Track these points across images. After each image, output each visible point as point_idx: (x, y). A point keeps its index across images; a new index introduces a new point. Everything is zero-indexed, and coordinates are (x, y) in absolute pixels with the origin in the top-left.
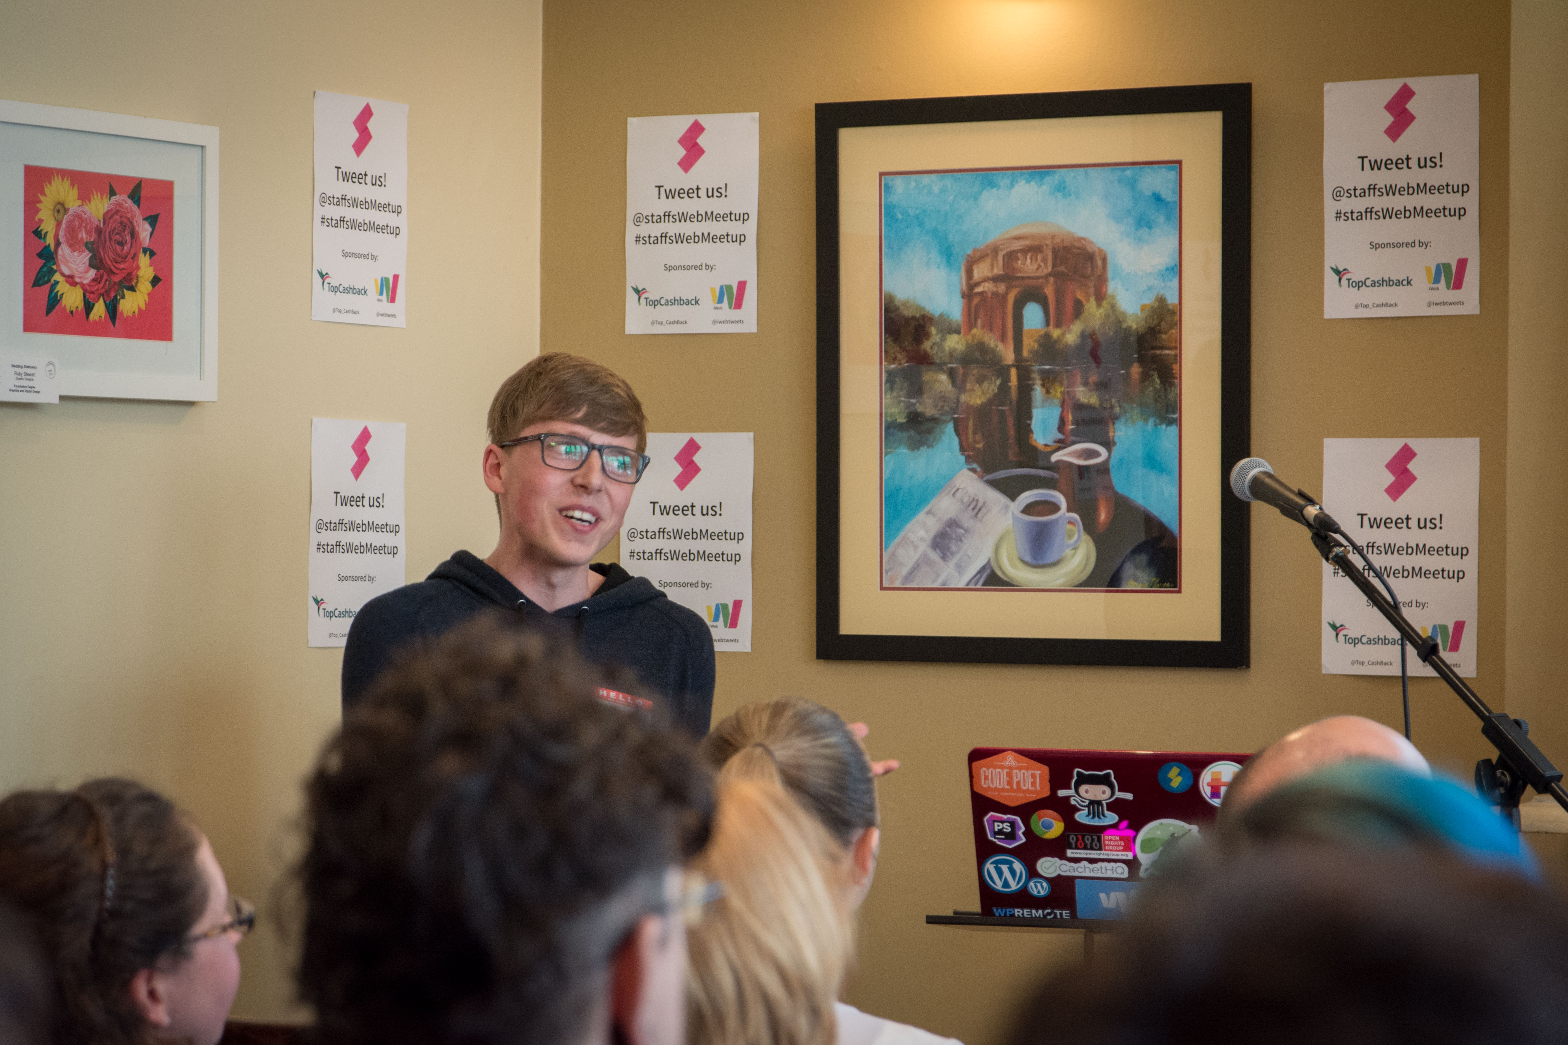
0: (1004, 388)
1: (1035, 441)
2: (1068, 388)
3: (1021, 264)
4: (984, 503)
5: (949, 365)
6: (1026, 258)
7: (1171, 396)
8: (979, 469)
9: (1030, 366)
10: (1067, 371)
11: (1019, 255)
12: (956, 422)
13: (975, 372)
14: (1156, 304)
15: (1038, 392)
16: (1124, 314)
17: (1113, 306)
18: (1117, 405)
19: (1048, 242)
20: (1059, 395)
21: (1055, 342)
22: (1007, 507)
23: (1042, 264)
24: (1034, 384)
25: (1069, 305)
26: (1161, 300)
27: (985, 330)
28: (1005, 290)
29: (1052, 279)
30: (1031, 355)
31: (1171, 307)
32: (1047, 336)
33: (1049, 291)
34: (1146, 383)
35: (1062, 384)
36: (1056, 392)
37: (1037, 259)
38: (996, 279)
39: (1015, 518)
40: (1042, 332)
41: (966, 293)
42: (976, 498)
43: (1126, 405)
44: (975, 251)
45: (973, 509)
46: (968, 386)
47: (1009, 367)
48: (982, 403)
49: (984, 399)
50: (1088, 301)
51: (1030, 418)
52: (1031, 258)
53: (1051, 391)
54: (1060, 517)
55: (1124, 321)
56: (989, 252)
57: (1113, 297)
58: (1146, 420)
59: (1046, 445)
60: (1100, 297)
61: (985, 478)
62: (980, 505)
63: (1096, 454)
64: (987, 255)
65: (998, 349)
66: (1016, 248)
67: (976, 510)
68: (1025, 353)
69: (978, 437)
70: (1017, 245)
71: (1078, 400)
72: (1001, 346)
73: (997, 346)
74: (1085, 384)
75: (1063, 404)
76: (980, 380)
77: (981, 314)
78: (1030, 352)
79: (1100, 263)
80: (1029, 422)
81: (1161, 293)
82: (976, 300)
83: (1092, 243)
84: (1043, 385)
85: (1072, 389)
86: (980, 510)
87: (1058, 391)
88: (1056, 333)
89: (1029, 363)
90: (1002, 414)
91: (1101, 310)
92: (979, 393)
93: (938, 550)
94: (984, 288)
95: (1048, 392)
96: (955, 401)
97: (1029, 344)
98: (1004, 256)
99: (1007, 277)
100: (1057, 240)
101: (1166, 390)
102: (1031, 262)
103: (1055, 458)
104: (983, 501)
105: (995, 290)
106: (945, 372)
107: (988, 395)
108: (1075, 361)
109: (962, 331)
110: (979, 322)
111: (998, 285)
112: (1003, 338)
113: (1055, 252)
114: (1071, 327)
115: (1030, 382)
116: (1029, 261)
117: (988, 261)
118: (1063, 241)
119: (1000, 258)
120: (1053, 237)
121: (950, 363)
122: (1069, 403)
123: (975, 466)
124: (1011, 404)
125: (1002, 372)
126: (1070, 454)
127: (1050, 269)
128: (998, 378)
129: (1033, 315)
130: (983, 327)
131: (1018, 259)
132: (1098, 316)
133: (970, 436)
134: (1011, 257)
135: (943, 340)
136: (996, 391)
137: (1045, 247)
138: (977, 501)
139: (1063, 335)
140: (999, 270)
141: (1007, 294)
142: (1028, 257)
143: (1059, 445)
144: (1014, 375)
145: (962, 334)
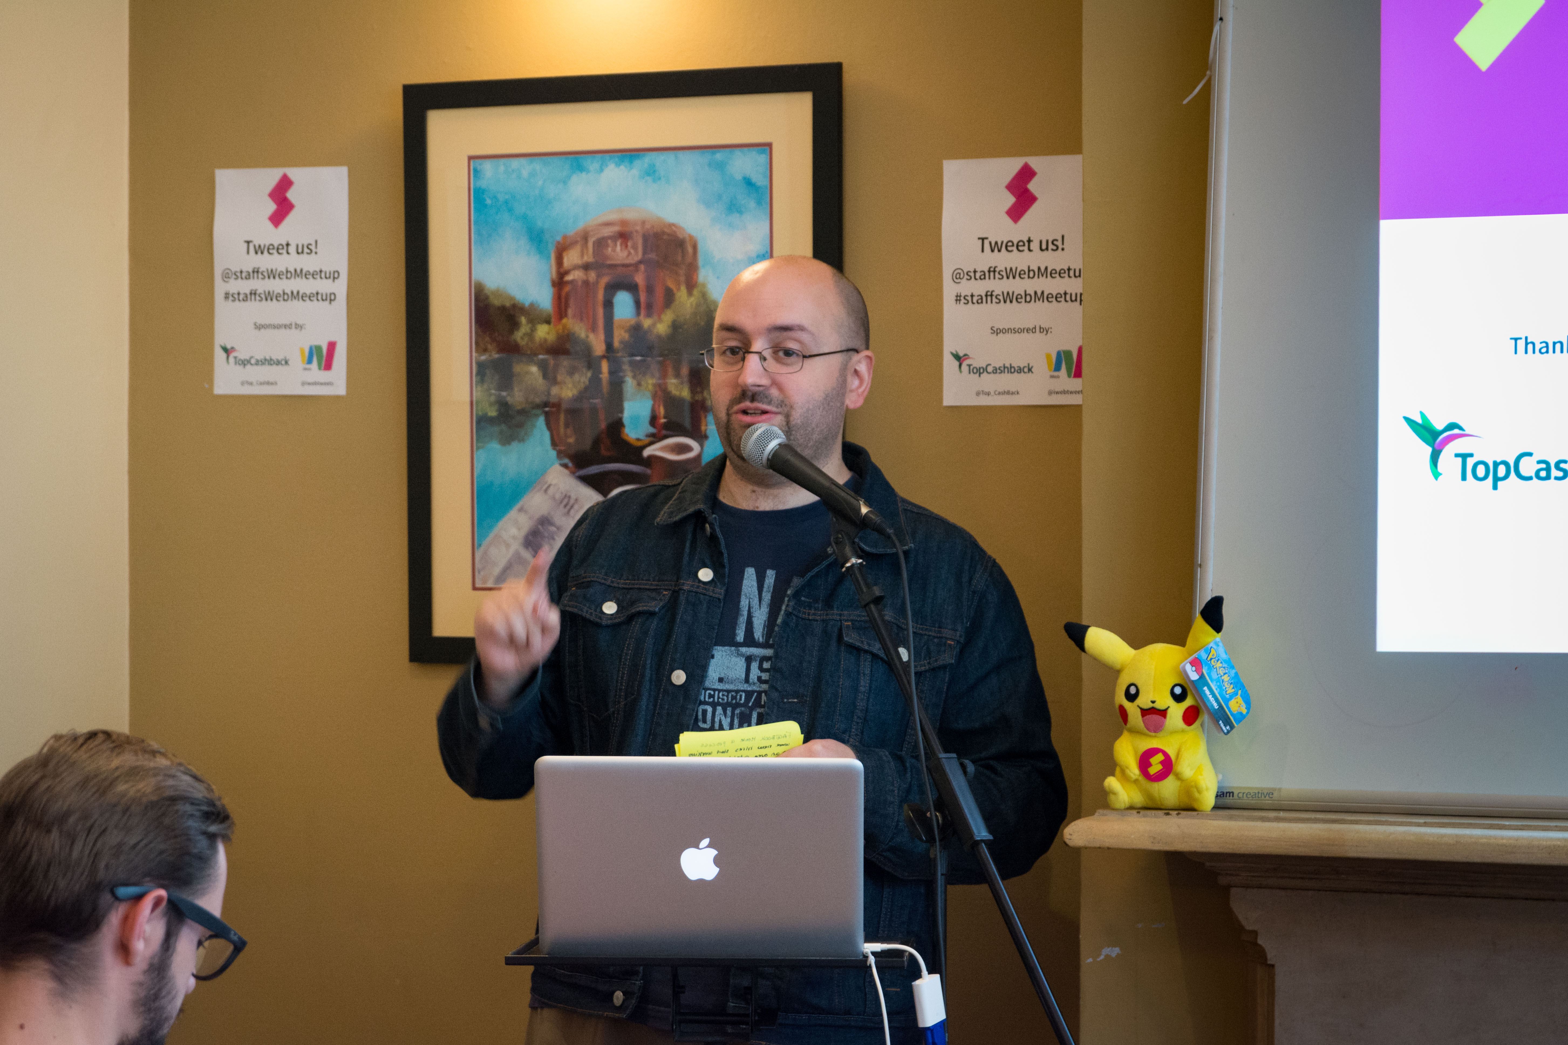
0: (595, 380)
1: (627, 435)
2: (659, 379)
3: (612, 251)
4: (576, 500)
5: (539, 356)
6: (616, 245)
8: (570, 465)
9: (622, 357)
10: (659, 363)
11: (609, 241)
12: (547, 415)
13: (566, 362)
15: (630, 384)
17: (704, 295)
19: (638, 228)
20: (650, 386)
21: (647, 332)
23: (632, 251)
24: (625, 376)
25: (660, 294)
27: (575, 320)
28: (595, 278)
29: (642, 267)
30: (623, 346)
32: (638, 326)
33: (640, 279)
35: (653, 375)
36: (647, 383)
37: (627, 246)
38: (586, 267)
40: (633, 322)
41: (556, 281)
42: (568, 494)
44: (565, 237)
45: (565, 506)
46: (559, 378)
47: (599, 358)
48: (573, 396)
49: (575, 392)
50: (678, 289)
51: (623, 410)
52: (621, 245)
53: (643, 383)
56: (579, 239)
57: (704, 285)
59: (638, 439)
60: (691, 285)
61: (577, 474)
62: (572, 501)
63: (689, 449)
64: (576, 242)
65: (589, 339)
66: (606, 235)
67: (568, 507)
68: (616, 344)
69: (569, 431)
70: (607, 232)
71: (670, 393)
72: (592, 336)
73: (587, 337)
74: (677, 376)
75: (654, 396)
76: (572, 372)
77: (572, 303)
78: (621, 342)
79: (690, 250)
80: (620, 414)
82: (566, 289)
83: (684, 230)
84: (634, 377)
85: (663, 381)
86: (572, 507)
87: (649, 382)
88: (647, 323)
89: (620, 354)
91: (692, 299)
92: (570, 386)
93: (530, 549)
94: (574, 276)
95: (639, 384)
96: (546, 393)
97: (620, 334)
98: (594, 243)
99: (597, 265)
100: (648, 226)
102: (621, 250)
103: (647, 452)
104: (575, 498)
105: (585, 278)
106: (535, 363)
107: (579, 388)
109: (552, 321)
110: (570, 312)
111: (588, 272)
112: (593, 328)
113: (646, 238)
114: (662, 316)
115: (622, 374)
116: (618, 248)
117: (578, 248)
118: (653, 227)
119: (590, 244)
120: (644, 223)
121: (541, 354)
122: (662, 395)
123: (566, 461)
124: (602, 397)
125: (593, 363)
126: (663, 449)
127: (640, 256)
128: (588, 370)
129: (623, 304)
130: (574, 316)
131: (607, 246)
132: (689, 305)
133: (562, 430)
134: (601, 244)
135: (533, 329)
136: (587, 383)
137: (635, 234)
138: (569, 497)
139: (654, 325)
140: (589, 258)
141: (597, 282)
142: (618, 243)
143: (651, 439)
144: (605, 366)
145: (552, 324)
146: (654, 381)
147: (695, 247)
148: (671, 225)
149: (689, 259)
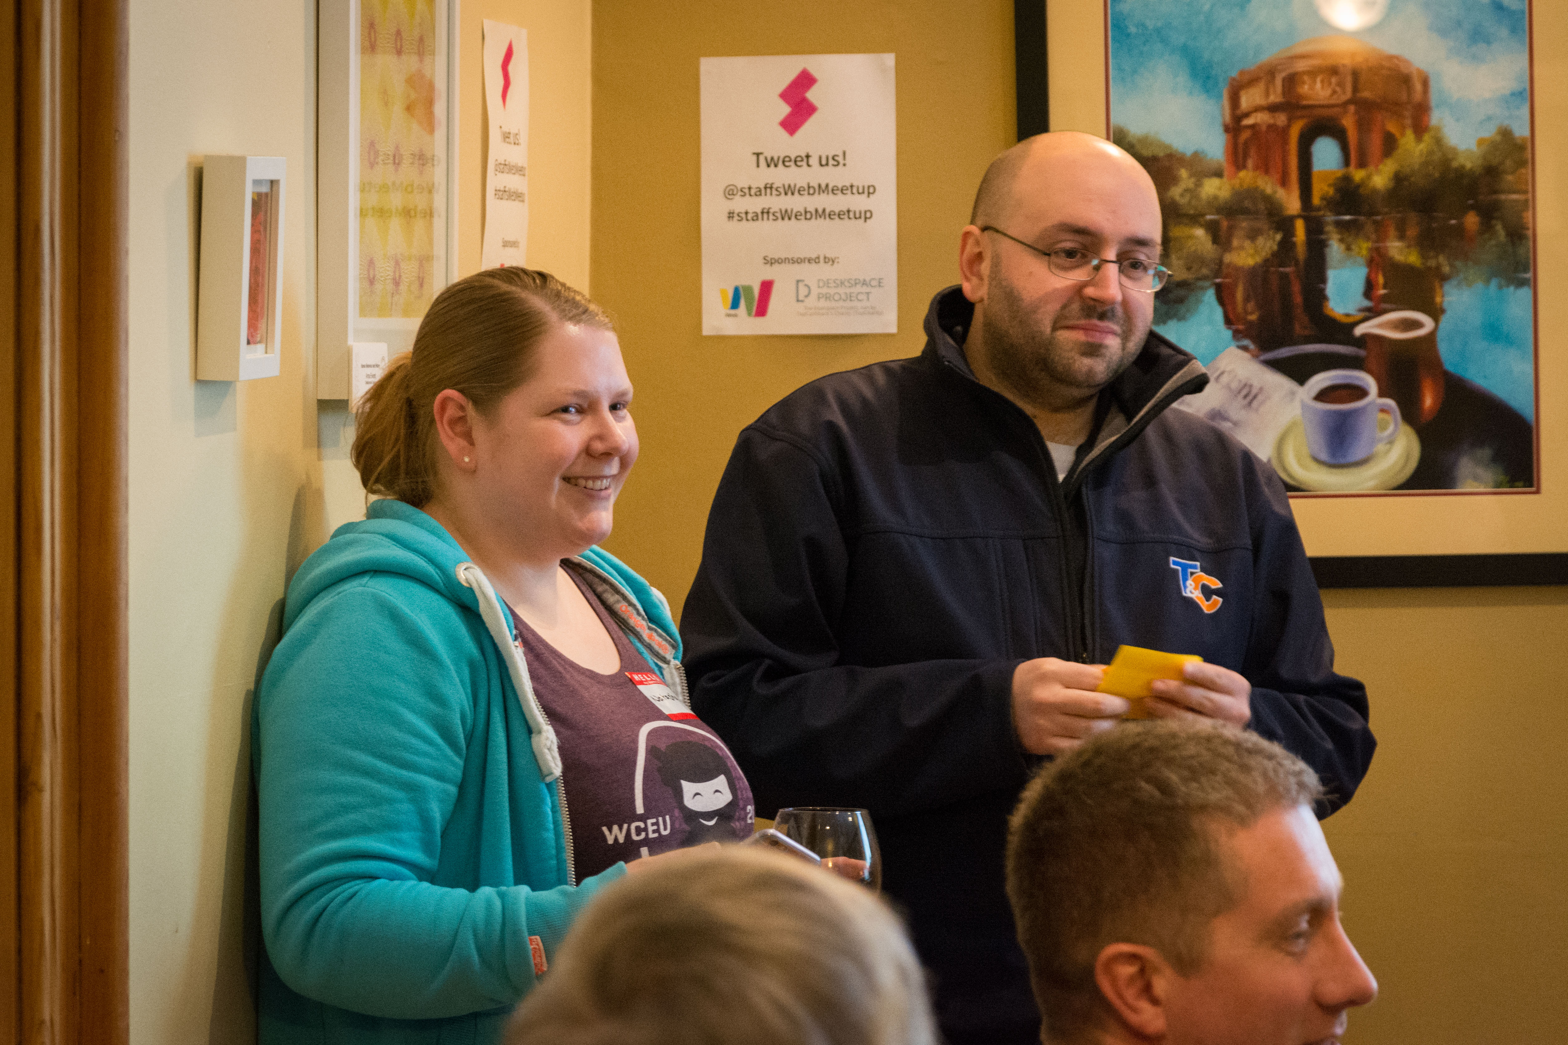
0: (1287, 245)
1: (1332, 309)
2: (1377, 242)
3: (1310, 88)
5: (1209, 217)
6: (1315, 82)
7: (1521, 251)
8: (1252, 346)
9: (1324, 216)
10: (1376, 223)
11: (1306, 78)
12: (1218, 287)
13: (1244, 224)
14: (1498, 138)
15: (1335, 249)
16: (1454, 150)
17: (1438, 141)
18: (1446, 263)
19: (1347, 61)
20: (1364, 252)
21: (1358, 186)
22: (1293, 393)
23: (1338, 89)
24: (1328, 239)
25: (1376, 142)
26: (1506, 134)
27: (1258, 173)
28: (1285, 122)
29: (1352, 108)
30: (1325, 202)
31: (1519, 141)
32: (1347, 179)
33: (1348, 122)
34: (1487, 236)
35: (1368, 239)
36: (1360, 248)
37: (1330, 84)
38: (1273, 109)
39: (1304, 406)
40: (1339, 174)
41: (1231, 126)
43: (1458, 264)
44: (1242, 73)
45: (1245, 397)
46: (1235, 243)
47: (1292, 219)
48: (1255, 264)
49: (1258, 259)
50: (1403, 134)
51: (1323, 280)
52: (1322, 82)
53: (1353, 247)
54: (1370, 404)
55: (1454, 159)
56: (1262, 75)
57: (1438, 129)
58: (1488, 281)
59: (1348, 315)
60: (1420, 128)
61: (1262, 358)
62: (1254, 391)
63: (1417, 325)
64: (1260, 78)
65: (1276, 196)
66: (1302, 69)
67: (1250, 397)
68: (1316, 201)
69: (1251, 306)
70: (1304, 65)
71: (1391, 259)
73: (1275, 192)
74: (1402, 237)
75: (1371, 263)
76: (1253, 235)
77: (1253, 152)
78: (1323, 198)
79: (1418, 87)
80: (1322, 286)
81: (1506, 123)
82: (1245, 135)
83: (1408, 62)
84: (1341, 240)
85: (1381, 244)
86: (1255, 397)
87: (1364, 247)
88: (1358, 175)
89: (1321, 213)
90: (1284, 277)
91: (1422, 146)
92: (1251, 251)
94: (1256, 119)
95: (1348, 249)
96: (1218, 261)
97: (1320, 190)
98: (1283, 78)
99: (1289, 105)
100: (1361, 58)
101: (1513, 244)
102: (1323, 88)
103: (1359, 331)
104: (1258, 387)
105: (1274, 121)
106: (1201, 226)
107: (1264, 254)
108: (1386, 210)
109: (1226, 173)
110: (1250, 163)
111: (1277, 115)
112: (1284, 182)
113: (1357, 73)
114: (1381, 167)
115: (1323, 237)
116: (1318, 85)
117: (1262, 86)
118: (1367, 60)
119: (1279, 81)
120: (1353, 55)
121: (1210, 214)
122: (1379, 262)
123: (1246, 342)
124: (1297, 264)
125: (1284, 224)
126: (1380, 326)
127: (1349, 94)
128: (1276, 233)
129: (1325, 153)
130: (1256, 168)
131: (1305, 81)
132: (1417, 153)
133: (1239, 305)
134: (1294, 80)
135: (1199, 184)
136: (1275, 247)
137: (1344, 67)
138: (1251, 386)
139: (1369, 177)
140: (1275, 97)
141: (1288, 127)
142: (1319, 80)
143: (1367, 314)
144: (1300, 227)
145: (1225, 179)
146: (1369, 244)
147: (1425, 83)
148: (1391, 58)
149: (1418, 96)
